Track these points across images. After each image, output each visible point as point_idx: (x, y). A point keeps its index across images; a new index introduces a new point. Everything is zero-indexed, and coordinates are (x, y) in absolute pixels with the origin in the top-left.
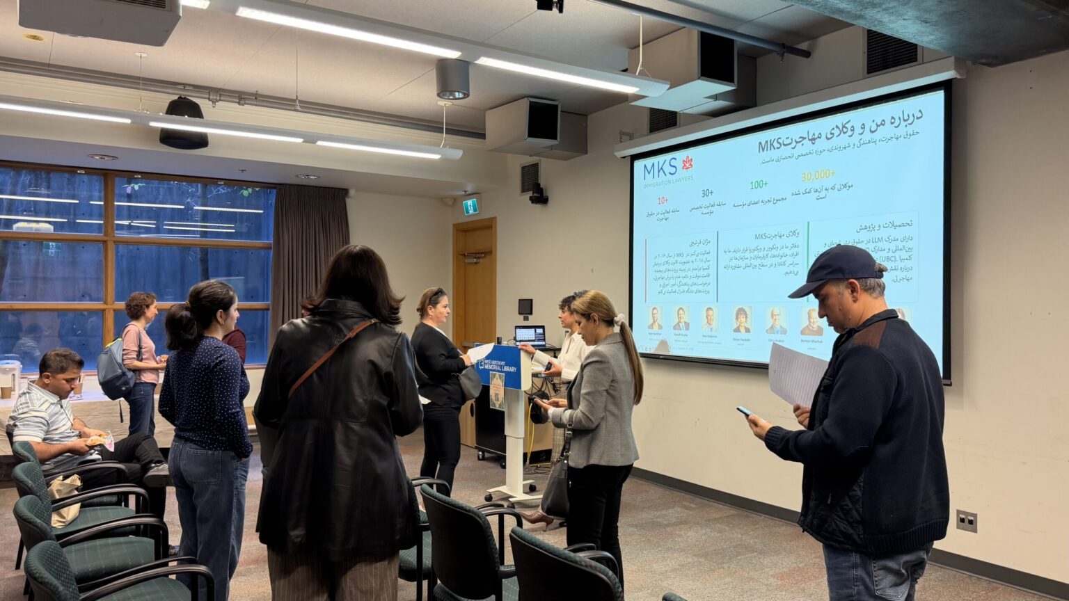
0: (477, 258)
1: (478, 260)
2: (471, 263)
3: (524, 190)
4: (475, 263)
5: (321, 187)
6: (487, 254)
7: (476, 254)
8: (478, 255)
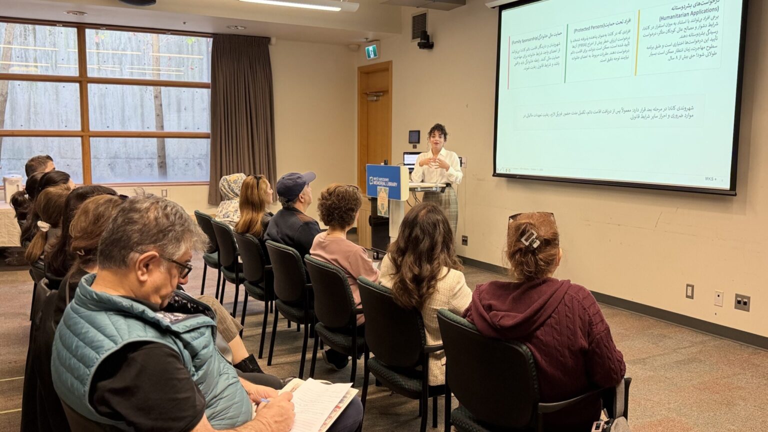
0: (377, 96)
1: (378, 98)
2: (372, 101)
3: (414, 38)
4: (376, 101)
5: (248, 36)
6: (384, 92)
7: (376, 92)
8: (378, 94)
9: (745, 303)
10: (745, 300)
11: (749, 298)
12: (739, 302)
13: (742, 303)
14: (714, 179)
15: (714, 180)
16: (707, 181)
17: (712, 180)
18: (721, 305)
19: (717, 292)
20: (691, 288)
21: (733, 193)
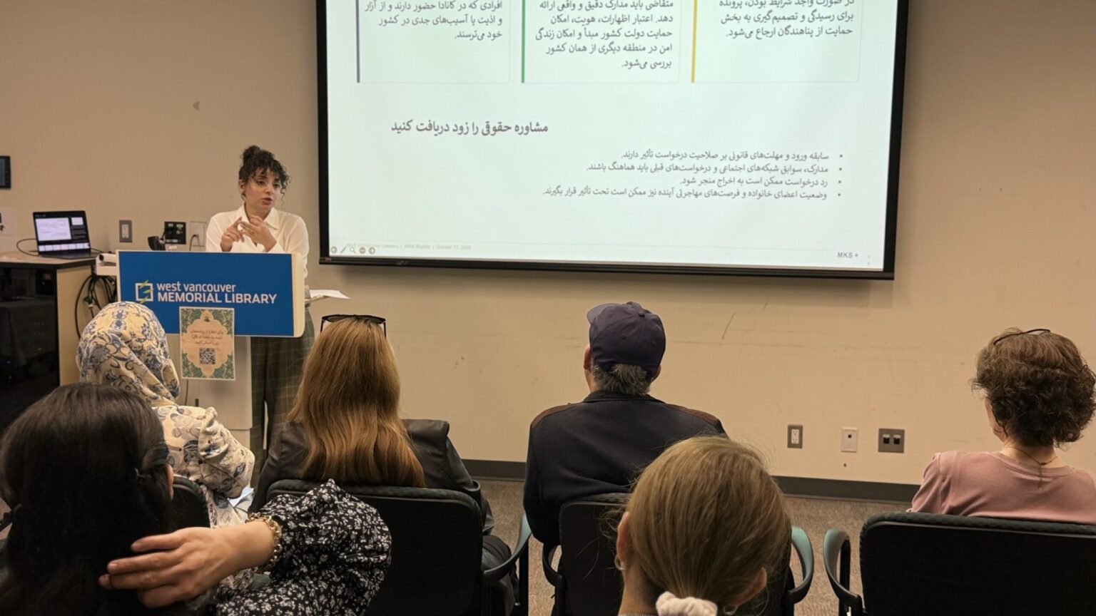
9: (897, 441)
10: (898, 436)
11: (902, 432)
12: (886, 441)
13: (892, 441)
14: (854, 255)
15: (854, 257)
16: (841, 258)
17: (851, 256)
18: (854, 450)
19: (846, 430)
20: (798, 431)
21: (888, 275)
